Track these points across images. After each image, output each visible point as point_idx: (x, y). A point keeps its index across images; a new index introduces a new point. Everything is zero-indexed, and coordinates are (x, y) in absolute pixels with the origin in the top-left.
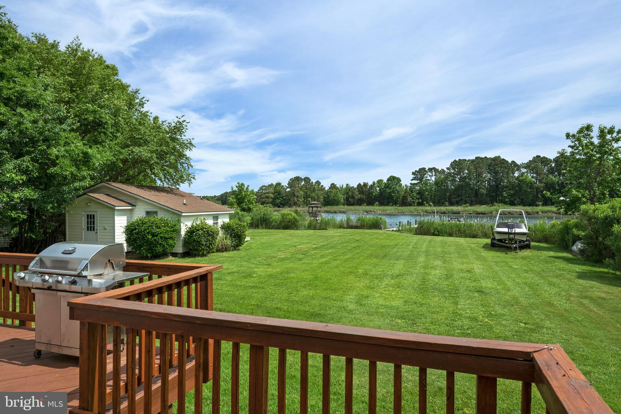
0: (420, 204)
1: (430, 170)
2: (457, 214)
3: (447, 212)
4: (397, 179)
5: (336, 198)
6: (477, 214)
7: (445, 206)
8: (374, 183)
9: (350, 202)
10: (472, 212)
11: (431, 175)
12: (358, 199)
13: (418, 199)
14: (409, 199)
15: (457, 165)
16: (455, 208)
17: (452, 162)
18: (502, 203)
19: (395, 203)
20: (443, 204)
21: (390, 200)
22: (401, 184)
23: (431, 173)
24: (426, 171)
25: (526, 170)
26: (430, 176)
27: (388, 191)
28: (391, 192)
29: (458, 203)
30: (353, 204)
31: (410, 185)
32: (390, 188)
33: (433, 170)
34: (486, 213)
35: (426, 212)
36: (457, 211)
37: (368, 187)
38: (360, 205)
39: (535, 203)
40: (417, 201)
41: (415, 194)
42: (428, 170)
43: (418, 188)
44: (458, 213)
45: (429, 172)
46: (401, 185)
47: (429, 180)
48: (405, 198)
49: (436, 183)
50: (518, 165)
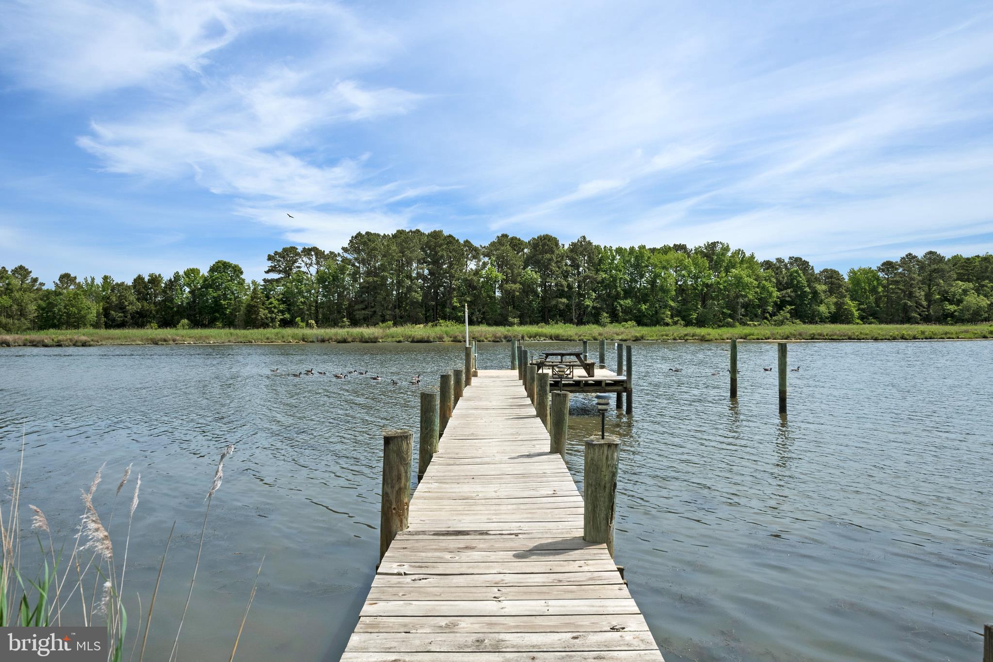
0: (285, 323)
1: (307, 252)
2: (372, 342)
3: (350, 340)
4: (233, 268)
5: (74, 310)
6: (413, 342)
7: (342, 327)
8: (177, 276)
9: (114, 320)
10: (401, 339)
11: (309, 262)
12: (137, 312)
13: (282, 312)
14: (263, 313)
15: (365, 244)
16: (367, 331)
17: (352, 237)
18: (453, 319)
19: (230, 323)
20: (335, 324)
21: (217, 315)
22: (244, 280)
23: (310, 259)
24: (298, 254)
25: (486, 259)
26: (306, 264)
27: (212, 293)
28: (219, 296)
29: (367, 321)
30: (122, 325)
31: (262, 283)
32: (217, 289)
33: (313, 253)
34: (432, 340)
35: (304, 340)
36: (372, 336)
37: (163, 285)
38: (141, 326)
39: (506, 320)
40: (280, 317)
41: (276, 303)
42: (302, 252)
43: (280, 289)
44: (373, 340)
45: (305, 256)
46: (242, 283)
47: (304, 273)
48: (251, 309)
49: (321, 278)
50: (476, 249)
